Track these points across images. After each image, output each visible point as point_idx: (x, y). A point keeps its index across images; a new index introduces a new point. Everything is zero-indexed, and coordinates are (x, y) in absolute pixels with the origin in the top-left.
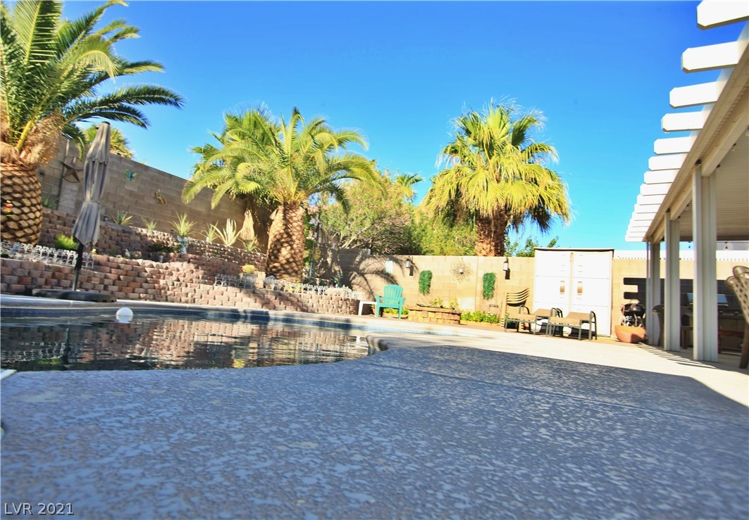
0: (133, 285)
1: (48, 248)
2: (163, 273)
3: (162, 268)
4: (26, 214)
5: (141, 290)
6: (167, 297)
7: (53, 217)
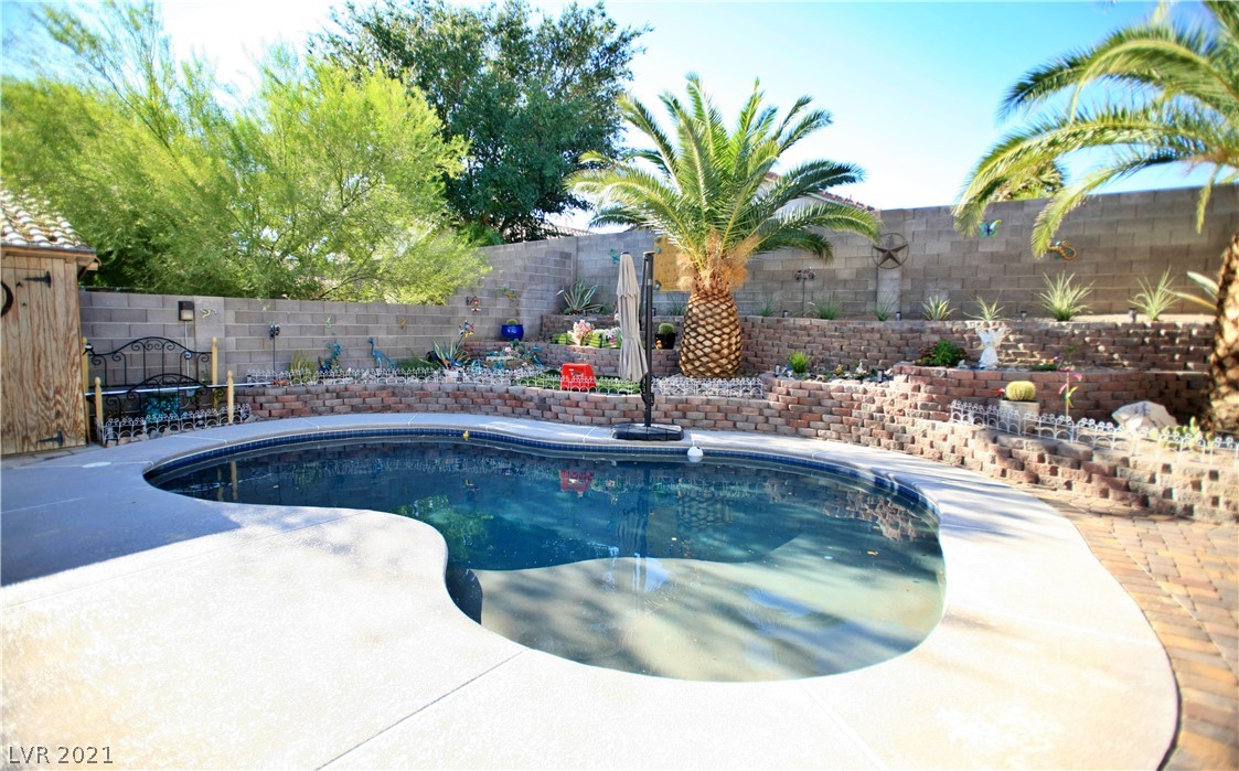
0: (807, 416)
1: (748, 379)
2: (858, 400)
3: (857, 392)
4: (701, 343)
5: (820, 424)
6: (859, 437)
7: (811, 329)
